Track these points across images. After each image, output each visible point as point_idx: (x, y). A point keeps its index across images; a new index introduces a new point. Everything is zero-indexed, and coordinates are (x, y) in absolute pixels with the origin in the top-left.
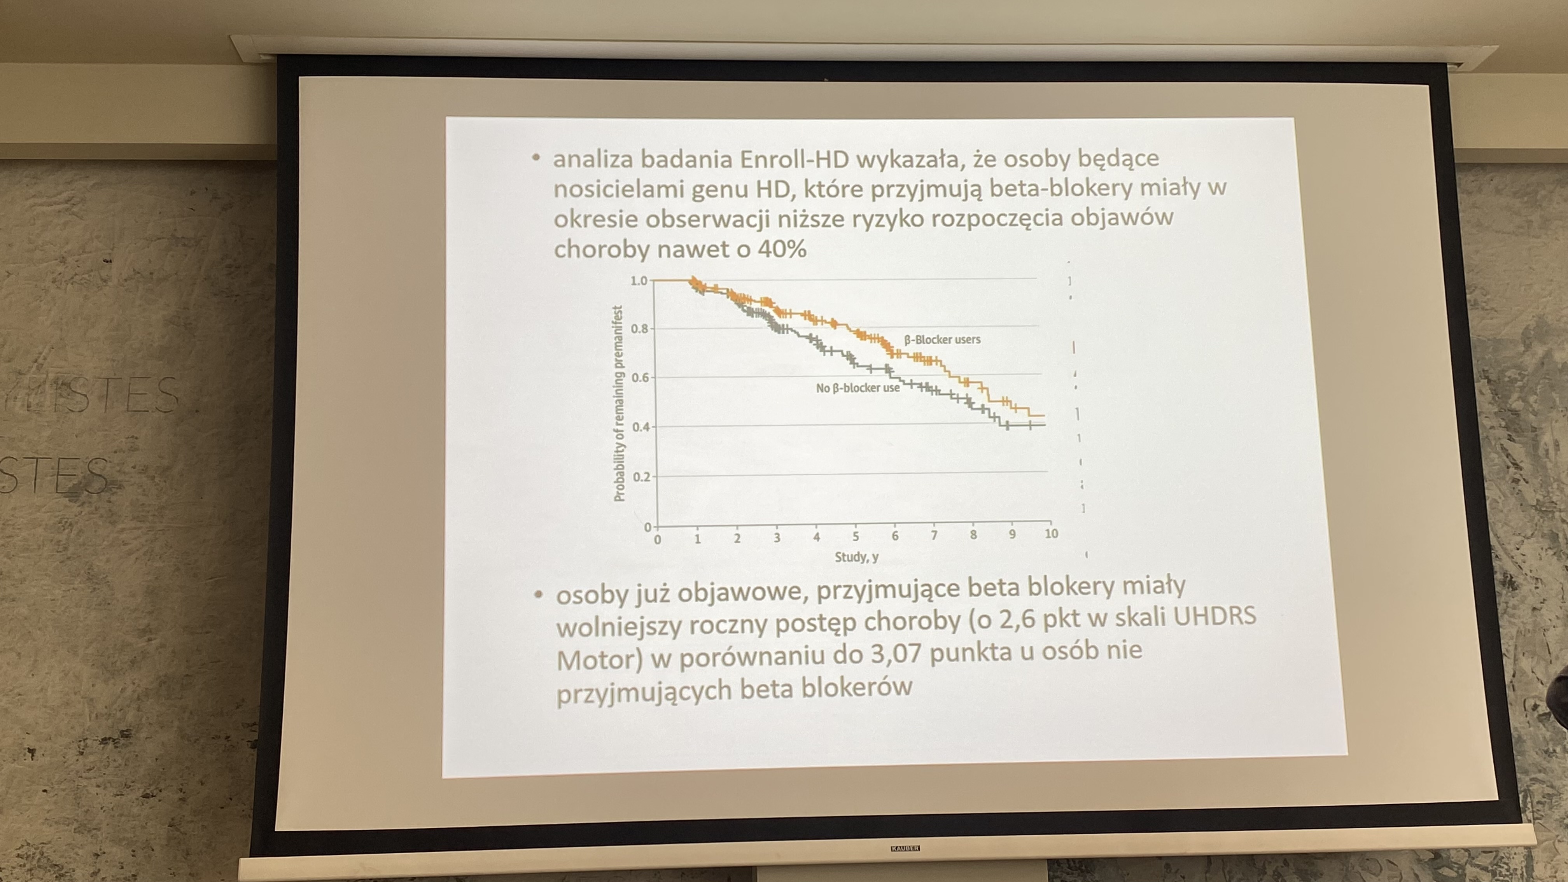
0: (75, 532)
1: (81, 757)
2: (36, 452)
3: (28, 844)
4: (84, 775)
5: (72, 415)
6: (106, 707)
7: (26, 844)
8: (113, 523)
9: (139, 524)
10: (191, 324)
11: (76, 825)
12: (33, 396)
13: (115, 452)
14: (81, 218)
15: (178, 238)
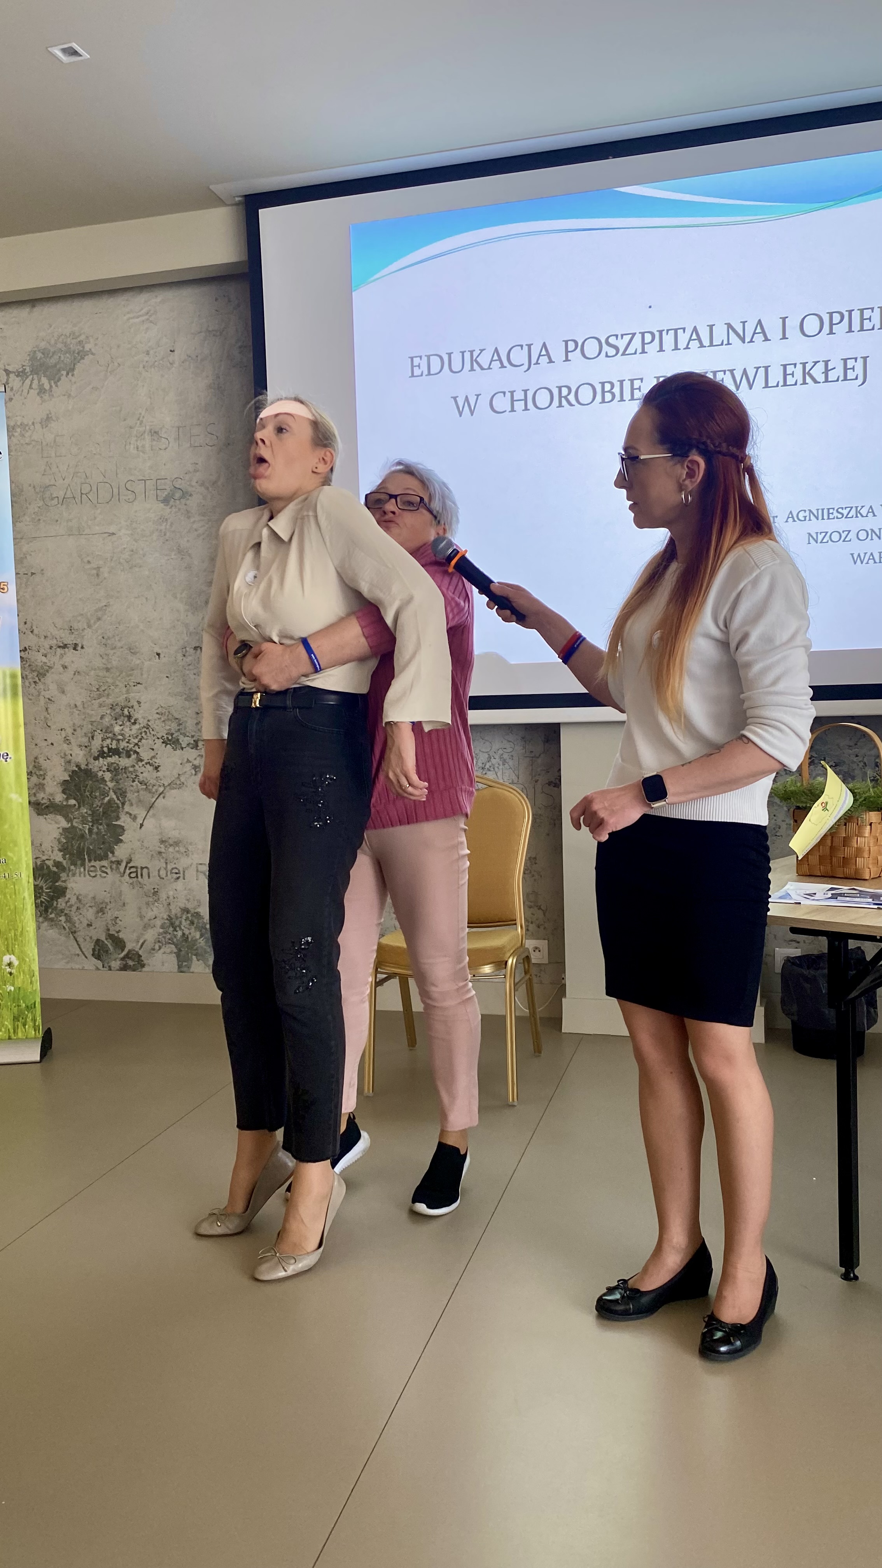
0: (169, 524)
1: (184, 658)
2: (144, 477)
3: (162, 707)
4: (187, 668)
5: (161, 452)
6: (195, 629)
7: (160, 706)
8: (189, 518)
9: (203, 518)
10: (221, 387)
11: (185, 696)
12: (139, 441)
13: (186, 473)
14: (156, 324)
15: (210, 331)
